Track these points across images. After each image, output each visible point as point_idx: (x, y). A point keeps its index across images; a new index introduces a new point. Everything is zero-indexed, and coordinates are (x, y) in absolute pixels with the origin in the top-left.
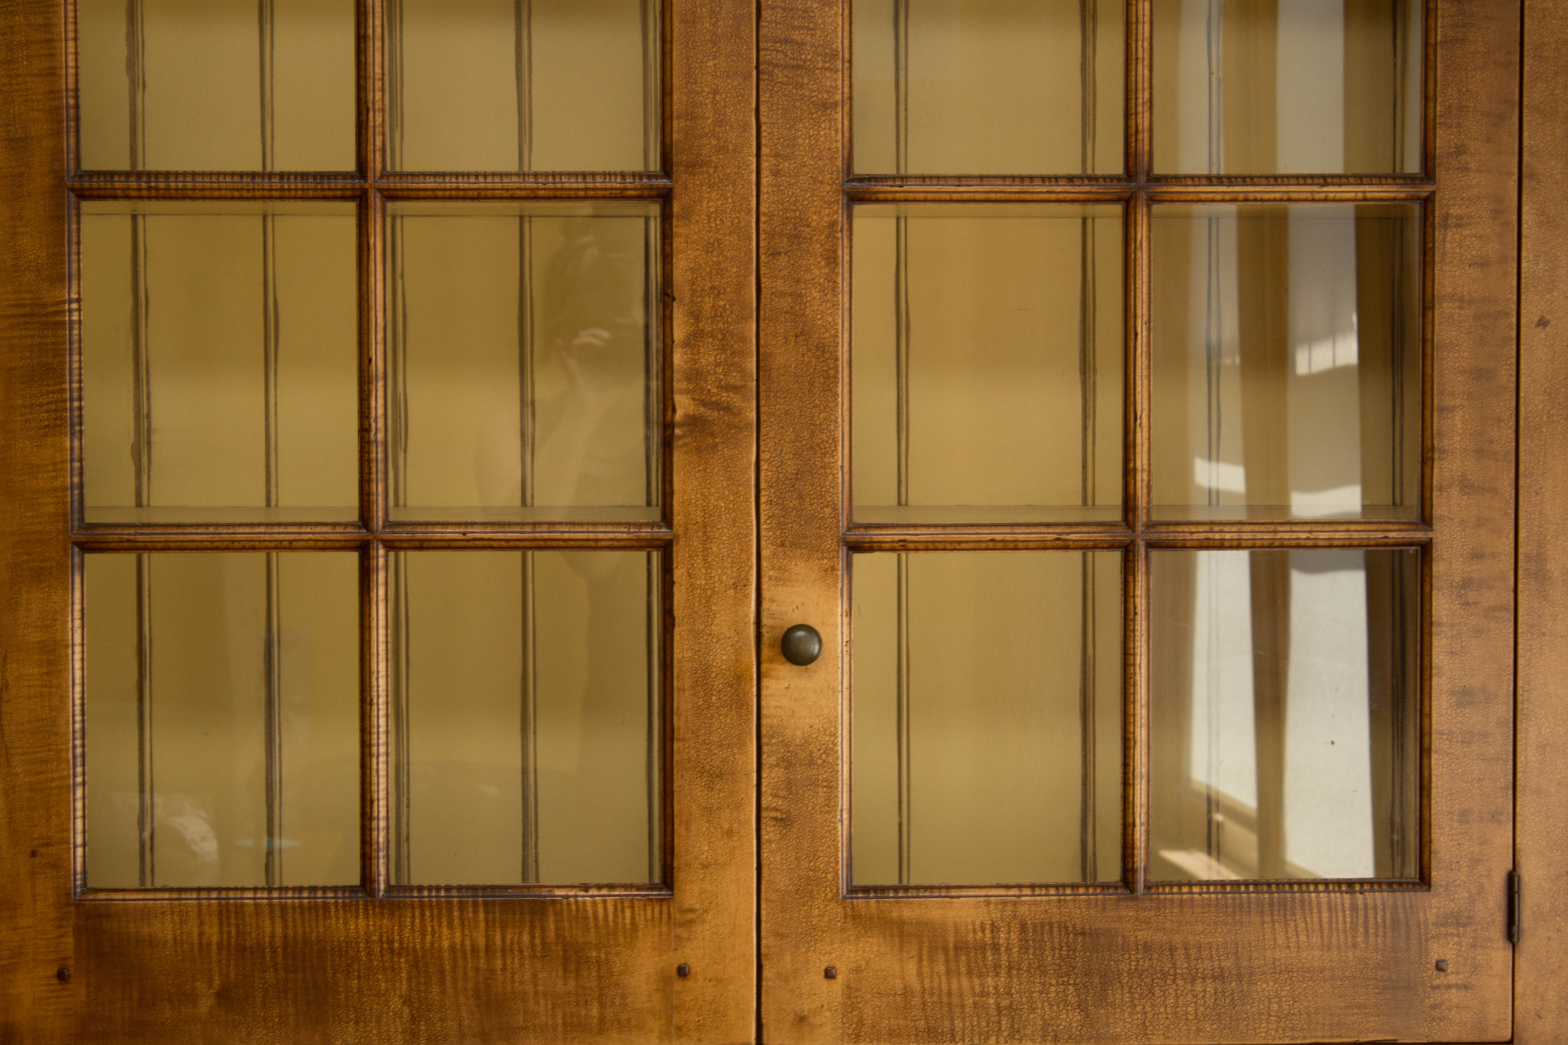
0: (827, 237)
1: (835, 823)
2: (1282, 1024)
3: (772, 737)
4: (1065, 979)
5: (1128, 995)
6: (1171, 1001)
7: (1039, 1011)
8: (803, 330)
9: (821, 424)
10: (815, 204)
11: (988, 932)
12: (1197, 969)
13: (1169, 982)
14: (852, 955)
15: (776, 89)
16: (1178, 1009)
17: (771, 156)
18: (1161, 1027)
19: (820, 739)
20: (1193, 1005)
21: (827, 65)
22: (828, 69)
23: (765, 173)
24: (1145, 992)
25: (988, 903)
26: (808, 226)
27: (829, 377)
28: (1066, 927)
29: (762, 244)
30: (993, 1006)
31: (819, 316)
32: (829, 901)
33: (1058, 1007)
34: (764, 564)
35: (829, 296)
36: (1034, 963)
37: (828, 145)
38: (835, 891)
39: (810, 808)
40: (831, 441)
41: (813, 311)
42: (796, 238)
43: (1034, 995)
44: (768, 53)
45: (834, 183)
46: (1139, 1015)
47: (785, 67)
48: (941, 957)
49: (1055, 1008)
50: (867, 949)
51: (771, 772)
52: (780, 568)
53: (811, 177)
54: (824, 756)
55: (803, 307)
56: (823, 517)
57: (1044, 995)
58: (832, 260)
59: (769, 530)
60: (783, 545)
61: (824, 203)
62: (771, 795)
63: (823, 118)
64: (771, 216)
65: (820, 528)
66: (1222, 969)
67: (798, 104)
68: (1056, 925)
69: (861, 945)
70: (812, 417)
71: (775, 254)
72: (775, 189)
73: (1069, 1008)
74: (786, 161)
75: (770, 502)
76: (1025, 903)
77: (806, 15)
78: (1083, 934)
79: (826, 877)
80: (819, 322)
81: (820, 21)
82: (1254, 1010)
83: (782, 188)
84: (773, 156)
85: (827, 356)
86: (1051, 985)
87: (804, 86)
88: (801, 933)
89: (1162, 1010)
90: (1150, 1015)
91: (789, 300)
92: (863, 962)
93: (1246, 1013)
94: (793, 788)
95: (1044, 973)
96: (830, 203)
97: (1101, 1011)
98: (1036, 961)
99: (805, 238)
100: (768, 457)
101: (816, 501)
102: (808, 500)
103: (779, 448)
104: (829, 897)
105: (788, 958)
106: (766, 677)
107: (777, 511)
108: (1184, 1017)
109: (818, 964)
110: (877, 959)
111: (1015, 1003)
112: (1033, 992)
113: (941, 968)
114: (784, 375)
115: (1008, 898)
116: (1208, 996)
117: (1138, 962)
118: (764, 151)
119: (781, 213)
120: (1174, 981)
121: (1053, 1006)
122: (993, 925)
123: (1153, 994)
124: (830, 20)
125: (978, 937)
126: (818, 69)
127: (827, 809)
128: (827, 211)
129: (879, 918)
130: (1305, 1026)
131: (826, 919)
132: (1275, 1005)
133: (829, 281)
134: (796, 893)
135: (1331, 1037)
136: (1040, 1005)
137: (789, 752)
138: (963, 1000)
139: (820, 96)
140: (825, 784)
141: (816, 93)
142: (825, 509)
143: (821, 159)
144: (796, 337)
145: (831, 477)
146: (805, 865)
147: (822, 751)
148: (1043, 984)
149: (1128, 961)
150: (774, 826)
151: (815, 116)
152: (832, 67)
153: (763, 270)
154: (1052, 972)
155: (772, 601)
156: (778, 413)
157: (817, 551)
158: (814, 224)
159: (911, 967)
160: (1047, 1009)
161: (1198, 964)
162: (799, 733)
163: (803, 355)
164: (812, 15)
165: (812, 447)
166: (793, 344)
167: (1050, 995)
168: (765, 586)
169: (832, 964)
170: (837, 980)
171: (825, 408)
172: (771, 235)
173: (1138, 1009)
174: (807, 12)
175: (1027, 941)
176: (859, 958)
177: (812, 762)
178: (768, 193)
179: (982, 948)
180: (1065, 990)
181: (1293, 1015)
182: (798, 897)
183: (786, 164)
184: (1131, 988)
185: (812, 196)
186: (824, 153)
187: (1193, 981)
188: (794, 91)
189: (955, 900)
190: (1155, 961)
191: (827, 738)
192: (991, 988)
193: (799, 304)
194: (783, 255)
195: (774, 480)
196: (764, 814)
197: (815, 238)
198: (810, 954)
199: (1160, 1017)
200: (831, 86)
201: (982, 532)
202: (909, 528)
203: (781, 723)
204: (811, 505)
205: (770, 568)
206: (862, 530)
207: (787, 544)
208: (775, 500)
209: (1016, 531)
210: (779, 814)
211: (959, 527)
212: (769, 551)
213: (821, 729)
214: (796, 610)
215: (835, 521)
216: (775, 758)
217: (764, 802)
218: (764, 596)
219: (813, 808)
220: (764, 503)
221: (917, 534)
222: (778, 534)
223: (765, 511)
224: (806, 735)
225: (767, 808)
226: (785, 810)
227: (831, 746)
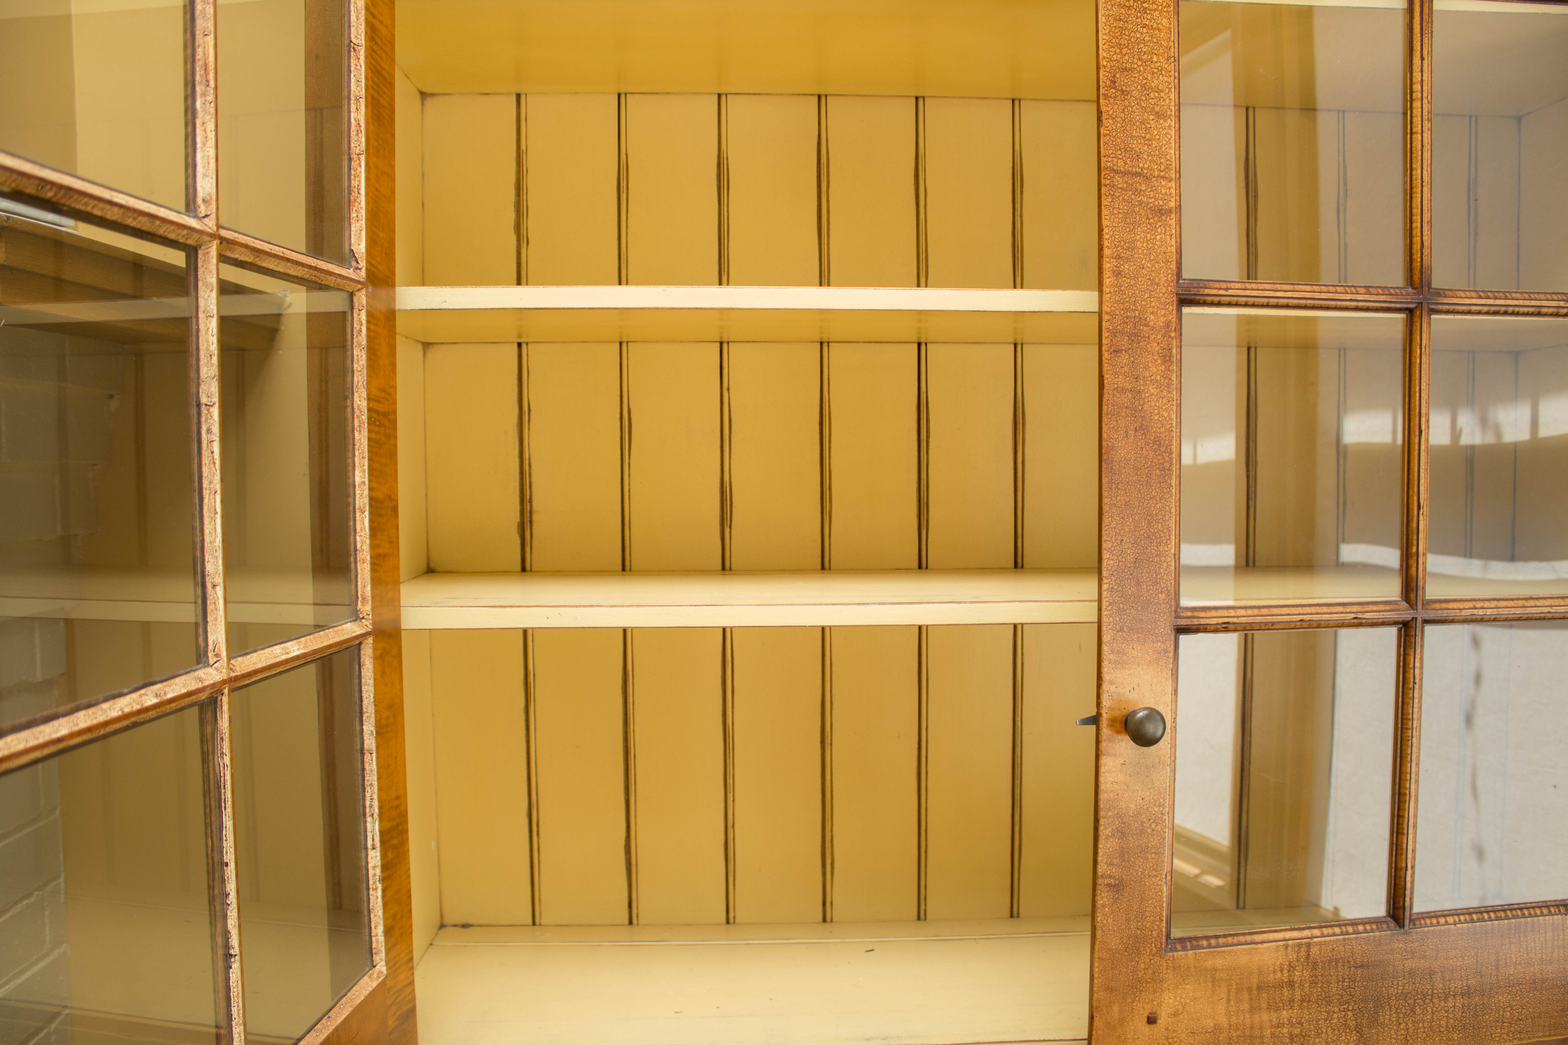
0: (1164, 336)
1: (1161, 885)
2: (1512, 1029)
3: (1109, 810)
4: (1346, 1007)
5: (1394, 1015)
6: (1428, 1017)
7: (1323, 1035)
8: (1142, 425)
9: (1157, 514)
10: (1153, 304)
11: (1285, 971)
12: (1449, 988)
13: (1427, 1001)
14: (1171, 1001)
15: (1117, 194)
16: (1433, 1024)
17: (1113, 258)
18: (1419, 1040)
19: (1150, 810)
20: (1445, 1019)
21: (1162, 174)
22: (1162, 177)
23: (1107, 274)
24: (1409, 1011)
25: (1287, 946)
26: (1146, 325)
27: (1164, 470)
28: (1349, 962)
29: (1104, 342)
30: (1287, 1035)
31: (1156, 412)
32: (1154, 955)
33: (1339, 1031)
34: (1105, 648)
35: (1165, 393)
36: (1321, 995)
37: (1163, 249)
38: (1159, 946)
39: (1140, 873)
40: (1165, 531)
41: (1151, 406)
42: (1135, 337)
43: (1320, 1022)
44: (1110, 159)
45: (1169, 285)
46: (1403, 1032)
47: (1125, 173)
48: (1246, 996)
49: (1336, 1032)
50: (1184, 995)
51: (1107, 842)
52: (1119, 652)
53: (1149, 279)
54: (1153, 826)
55: (1142, 402)
56: (1158, 603)
57: (1328, 1022)
58: (1167, 358)
59: (1110, 616)
60: (1122, 630)
61: (1160, 303)
62: (1106, 863)
63: (1159, 224)
64: (1112, 315)
65: (1155, 613)
66: (1469, 987)
67: (1137, 209)
68: (1341, 961)
69: (1179, 992)
70: (1149, 508)
71: (1117, 352)
72: (1116, 289)
73: (1348, 1031)
74: (1126, 263)
75: (1111, 590)
76: (1316, 944)
77: (1143, 126)
78: (1362, 966)
79: (1152, 934)
80: (1156, 418)
81: (1156, 132)
82: (1491, 1018)
83: (1123, 288)
84: (1115, 258)
85: (1163, 449)
86: (1334, 1012)
87: (1142, 193)
88: (1129, 986)
89: (1421, 1025)
90: (1411, 1031)
91: (1130, 395)
92: (1180, 1007)
93: (1485, 1022)
94: (1126, 856)
95: (1329, 1003)
96: (1165, 304)
97: (1373, 1031)
98: (1323, 993)
99: (1144, 337)
100: (1110, 546)
101: (1151, 587)
102: (1145, 587)
103: (1120, 538)
104: (1153, 952)
105: (1116, 1008)
106: (1104, 755)
107: (1117, 598)
108: (1437, 1030)
109: (1141, 1012)
110: (1192, 1003)
111: (1304, 1031)
112: (1319, 1020)
113: (1246, 1006)
114: (1124, 468)
115: (1303, 941)
116: (1456, 1010)
117: (1404, 986)
118: (1107, 252)
119: (1122, 312)
120: (1431, 1001)
121: (1334, 1030)
122: (1290, 965)
123: (1415, 1013)
124: (1165, 131)
125: (1277, 977)
126: (1154, 177)
127: (1154, 873)
128: (1163, 312)
129: (1195, 967)
130: (1529, 1029)
131: (1150, 972)
132: (1508, 1013)
133: (1165, 378)
134: (1126, 951)
135: (1550, 1036)
136: (1324, 1031)
137: (1123, 823)
138: (1262, 1032)
139: (1156, 203)
140: (1153, 851)
141: (1153, 200)
143: (1157, 262)
144: (1136, 431)
145: (1165, 564)
146: (1133, 925)
147: (1152, 821)
148: (1328, 1013)
149: (1396, 987)
150: (1108, 891)
151: (1152, 221)
152: (1167, 175)
153: (1106, 367)
154: (1335, 1001)
155: (1111, 683)
156: (1119, 504)
157: (1152, 635)
158: (1151, 323)
159: (1221, 1008)
160: (1330, 1033)
161: (1450, 983)
162: (1132, 806)
163: (1142, 448)
164: (1148, 126)
165: (1149, 537)
166: (1132, 437)
167: (1332, 1021)
168: (1105, 670)
169: (1154, 1011)
170: (1157, 1025)
171: (1160, 499)
172: (1114, 333)
173: (1402, 1027)
174: (1144, 124)
175: (1316, 977)
176: (1177, 1003)
177: (1143, 832)
178: (1110, 293)
179: (1280, 986)
180: (1345, 1016)
181: (1521, 1020)
182: (1126, 954)
183: (1126, 266)
184: (1397, 1009)
185: (1150, 297)
186: (1160, 256)
187: (1446, 999)
188: (1133, 197)
189: (1260, 946)
190: (1417, 985)
191: (1156, 809)
192: (1286, 1020)
193: (1139, 400)
194: (1124, 352)
195: (1115, 568)
196: (1100, 881)
197: (1152, 337)
198: (1135, 1004)
199: (1419, 1031)
200: (1166, 194)
201: (1292, 613)
202: (1230, 611)
203: (1116, 797)
204: (1147, 591)
205: (1110, 652)
206: (1189, 614)
207: (1125, 629)
208: (1115, 587)
209: (1319, 611)
210: (1112, 880)
211: (1271, 609)
212: (1109, 636)
213: (1152, 801)
214: (1132, 691)
215: (1168, 606)
216: (1110, 829)
217: (1100, 870)
218: (1103, 679)
219: (1142, 873)
220: (1105, 590)
221: (1238, 617)
222: (1118, 619)
223: (1105, 598)
224: (1138, 807)
225: (1102, 876)
226: (1117, 877)
227: (1160, 816)
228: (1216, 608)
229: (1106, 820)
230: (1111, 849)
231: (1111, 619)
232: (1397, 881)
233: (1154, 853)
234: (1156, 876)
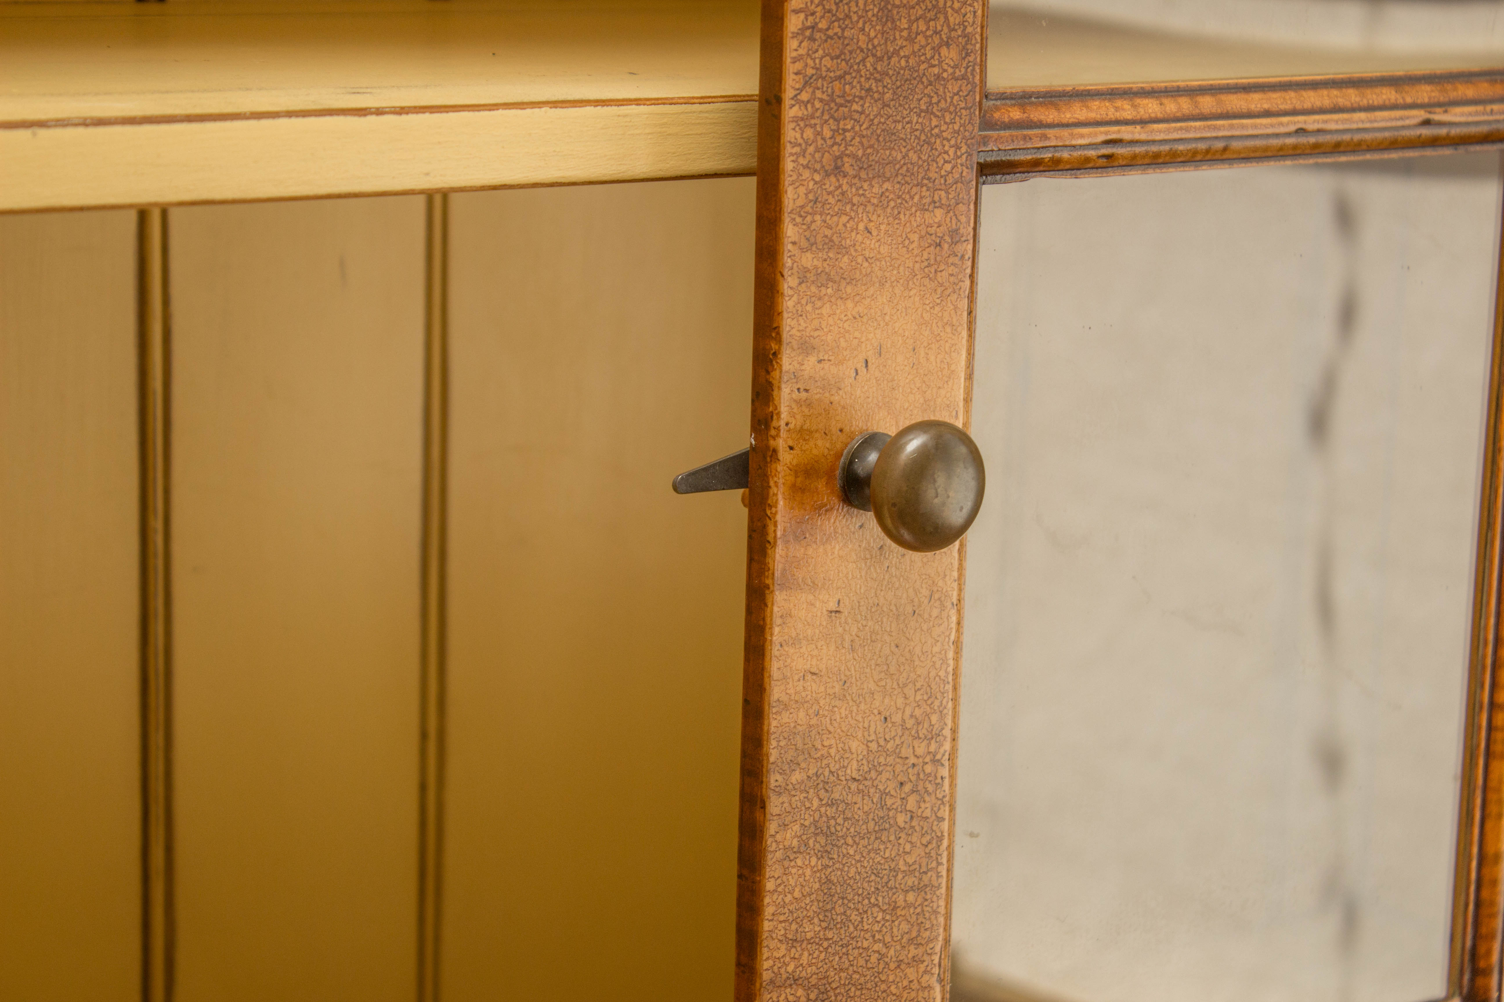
1: (932, 990)
3: (794, 764)
19: (903, 751)
39: (874, 958)
52: (829, 244)
54: (911, 801)
56: (938, 77)
60: (838, 170)
65: (929, 110)
75: (809, 32)
94: (838, 907)
101: (922, 27)
106: (783, 587)
107: (827, 61)
127: (913, 951)
137: (832, 804)
140: (911, 881)
142: (944, 51)
147: (907, 788)
162: (856, 744)
177: (883, 824)
201: (1274, 108)
202: (1119, 103)
203: (814, 721)
204: (911, 40)
205: (804, 244)
206: (1016, 114)
207: (847, 168)
208: (823, 25)
209: (1341, 102)
210: (800, 992)
211: (1223, 97)
212: (802, 190)
213: (910, 723)
214: (862, 371)
215: (966, 89)
216: (796, 827)
217: (766, 965)
218: (785, 336)
219: (882, 956)
220: (795, 35)
221: (1142, 122)
222: (827, 133)
223: (795, 60)
224: (873, 746)
225: (772, 982)
226: (813, 981)
227: (928, 769)
228: (1083, 95)
229: (785, 798)
230: (797, 894)
231: (809, 133)
232: (1485, 894)
233: (912, 888)
234: (916, 961)
